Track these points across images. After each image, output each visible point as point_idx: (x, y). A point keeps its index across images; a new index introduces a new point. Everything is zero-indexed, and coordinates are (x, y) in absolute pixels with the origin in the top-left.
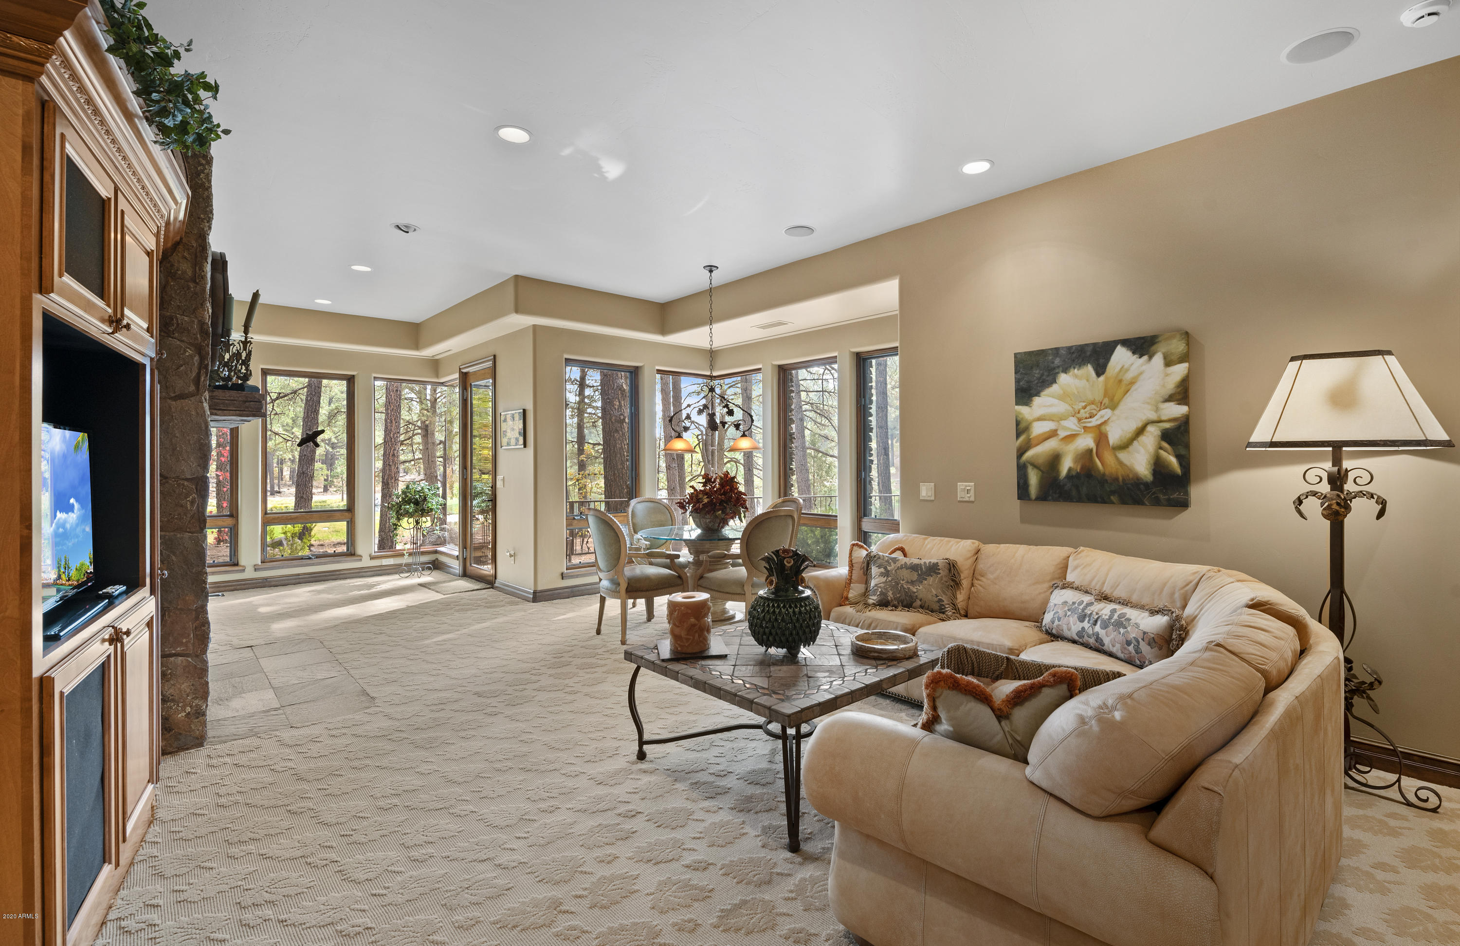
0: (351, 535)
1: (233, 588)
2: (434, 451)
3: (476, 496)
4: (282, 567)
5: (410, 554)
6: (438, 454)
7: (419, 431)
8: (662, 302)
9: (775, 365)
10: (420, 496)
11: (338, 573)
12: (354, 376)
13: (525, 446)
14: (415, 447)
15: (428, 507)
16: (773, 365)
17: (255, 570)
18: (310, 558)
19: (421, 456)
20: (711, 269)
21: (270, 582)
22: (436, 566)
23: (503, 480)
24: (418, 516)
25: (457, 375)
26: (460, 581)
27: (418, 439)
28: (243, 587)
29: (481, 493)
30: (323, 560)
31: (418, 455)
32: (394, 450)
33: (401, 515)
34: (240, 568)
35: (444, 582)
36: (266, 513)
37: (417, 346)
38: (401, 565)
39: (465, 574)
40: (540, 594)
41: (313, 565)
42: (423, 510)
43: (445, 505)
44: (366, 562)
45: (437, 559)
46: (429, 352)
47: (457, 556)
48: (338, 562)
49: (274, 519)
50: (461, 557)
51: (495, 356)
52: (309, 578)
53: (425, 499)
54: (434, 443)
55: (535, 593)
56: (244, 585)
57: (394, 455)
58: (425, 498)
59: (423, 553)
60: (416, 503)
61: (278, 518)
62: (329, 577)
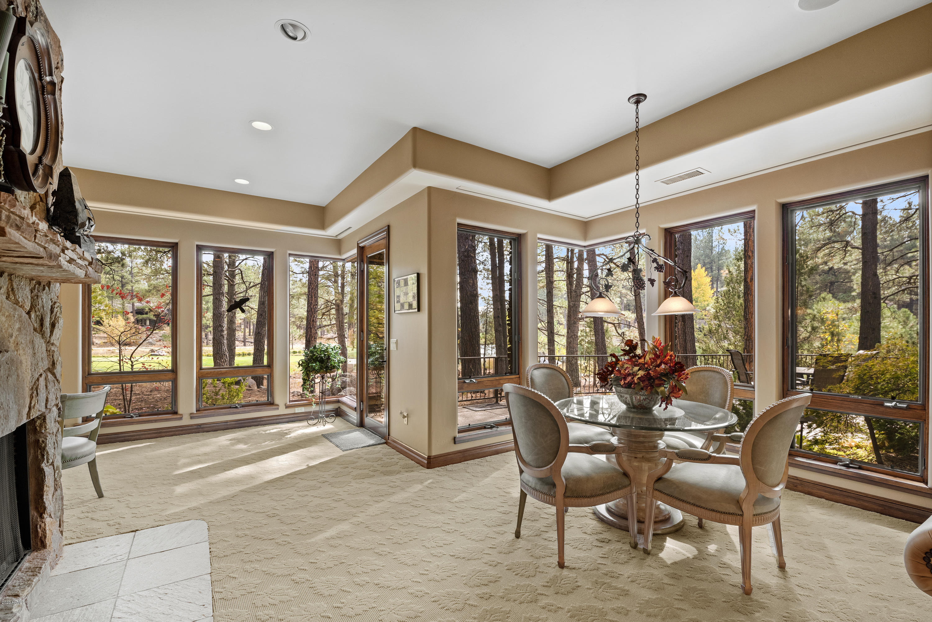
0: (271, 388)
1: (172, 433)
2: (343, 319)
3: (371, 355)
4: (213, 416)
5: (317, 404)
6: (345, 321)
7: (334, 306)
8: (548, 165)
9: (662, 228)
10: (325, 355)
11: (259, 420)
12: (273, 252)
13: (419, 310)
14: (331, 316)
15: (331, 365)
16: (660, 228)
17: (191, 418)
18: (236, 407)
19: (335, 322)
20: (639, 98)
21: (203, 428)
22: (339, 413)
23: (397, 343)
24: (323, 372)
25: (355, 251)
26: (357, 432)
27: (333, 311)
28: (180, 432)
29: (375, 352)
30: (247, 409)
31: (334, 322)
32: (314, 317)
33: (309, 371)
34: (178, 416)
35: (345, 433)
36: (201, 368)
37: (323, 226)
38: (310, 412)
39: (361, 424)
40: (434, 460)
41: (239, 413)
42: (327, 368)
43: (346, 362)
44: (282, 411)
45: (339, 407)
46: (333, 231)
47: (355, 408)
48: (259, 411)
49: (207, 373)
50: (358, 409)
51: (389, 226)
52: (235, 424)
53: (329, 358)
54: (342, 314)
55: (429, 458)
56: (182, 430)
57: (313, 321)
58: (329, 356)
59: (328, 403)
60: (321, 361)
61: (211, 372)
62: (252, 424)
